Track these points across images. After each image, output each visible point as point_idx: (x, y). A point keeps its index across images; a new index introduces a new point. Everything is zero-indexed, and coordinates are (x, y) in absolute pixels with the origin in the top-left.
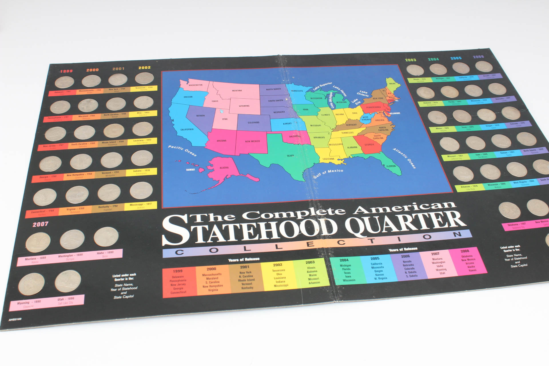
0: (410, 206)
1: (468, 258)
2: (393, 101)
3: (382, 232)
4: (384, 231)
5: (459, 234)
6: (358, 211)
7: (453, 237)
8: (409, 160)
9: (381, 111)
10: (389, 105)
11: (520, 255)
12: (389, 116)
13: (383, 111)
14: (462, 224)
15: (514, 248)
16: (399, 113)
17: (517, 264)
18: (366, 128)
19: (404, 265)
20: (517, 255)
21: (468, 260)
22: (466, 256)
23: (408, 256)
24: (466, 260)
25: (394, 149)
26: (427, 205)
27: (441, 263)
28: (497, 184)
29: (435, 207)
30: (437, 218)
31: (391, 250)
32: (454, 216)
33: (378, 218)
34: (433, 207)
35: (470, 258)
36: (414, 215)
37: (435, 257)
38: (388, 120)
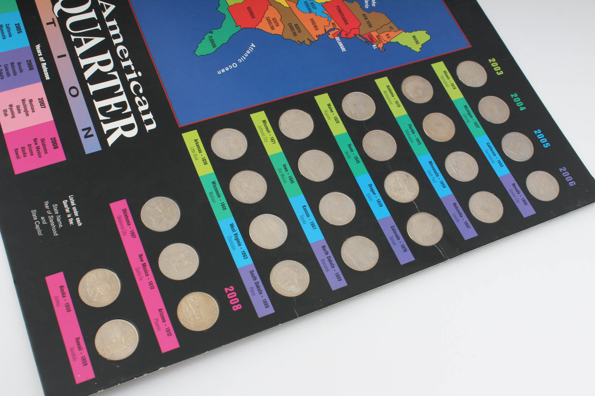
0: (133, 68)
1: (41, 147)
2: (371, 40)
3: (71, 36)
4: (73, 38)
5: (88, 135)
6: (105, 5)
7: (80, 127)
8: (234, 65)
9: (336, 24)
10: (357, 36)
11: (61, 226)
12: (331, 36)
13: (338, 27)
14: (111, 140)
15: (73, 216)
16: (343, 49)
17: (39, 219)
18: (289, 7)
19: (12, 64)
20: (59, 220)
21: (38, 148)
22: (44, 146)
23: (31, 68)
24: (36, 144)
25: (253, 44)
26: (141, 91)
27: (24, 111)
28: (219, 196)
29: (139, 102)
30: (116, 105)
31: (38, 47)
32: (127, 128)
33: (98, 29)
34: (137, 99)
35: (42, 150)
36: (115, 73)
37: (36, 104)
38: (320, 35)
